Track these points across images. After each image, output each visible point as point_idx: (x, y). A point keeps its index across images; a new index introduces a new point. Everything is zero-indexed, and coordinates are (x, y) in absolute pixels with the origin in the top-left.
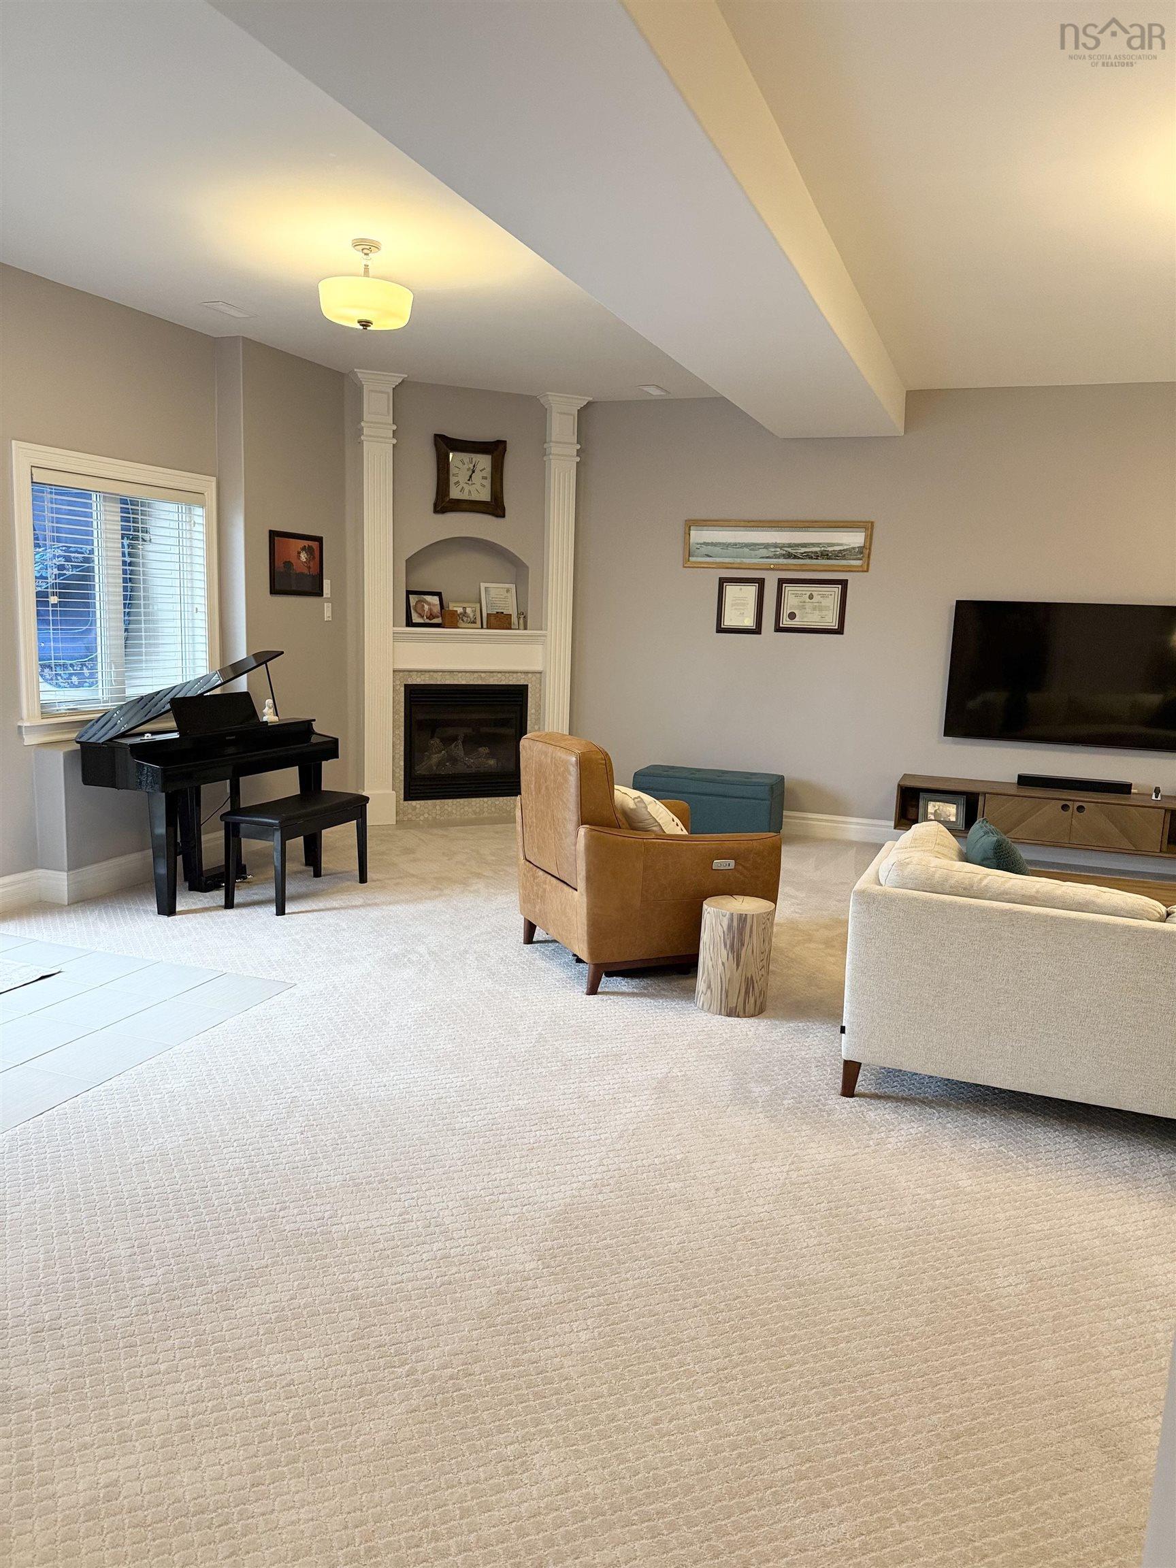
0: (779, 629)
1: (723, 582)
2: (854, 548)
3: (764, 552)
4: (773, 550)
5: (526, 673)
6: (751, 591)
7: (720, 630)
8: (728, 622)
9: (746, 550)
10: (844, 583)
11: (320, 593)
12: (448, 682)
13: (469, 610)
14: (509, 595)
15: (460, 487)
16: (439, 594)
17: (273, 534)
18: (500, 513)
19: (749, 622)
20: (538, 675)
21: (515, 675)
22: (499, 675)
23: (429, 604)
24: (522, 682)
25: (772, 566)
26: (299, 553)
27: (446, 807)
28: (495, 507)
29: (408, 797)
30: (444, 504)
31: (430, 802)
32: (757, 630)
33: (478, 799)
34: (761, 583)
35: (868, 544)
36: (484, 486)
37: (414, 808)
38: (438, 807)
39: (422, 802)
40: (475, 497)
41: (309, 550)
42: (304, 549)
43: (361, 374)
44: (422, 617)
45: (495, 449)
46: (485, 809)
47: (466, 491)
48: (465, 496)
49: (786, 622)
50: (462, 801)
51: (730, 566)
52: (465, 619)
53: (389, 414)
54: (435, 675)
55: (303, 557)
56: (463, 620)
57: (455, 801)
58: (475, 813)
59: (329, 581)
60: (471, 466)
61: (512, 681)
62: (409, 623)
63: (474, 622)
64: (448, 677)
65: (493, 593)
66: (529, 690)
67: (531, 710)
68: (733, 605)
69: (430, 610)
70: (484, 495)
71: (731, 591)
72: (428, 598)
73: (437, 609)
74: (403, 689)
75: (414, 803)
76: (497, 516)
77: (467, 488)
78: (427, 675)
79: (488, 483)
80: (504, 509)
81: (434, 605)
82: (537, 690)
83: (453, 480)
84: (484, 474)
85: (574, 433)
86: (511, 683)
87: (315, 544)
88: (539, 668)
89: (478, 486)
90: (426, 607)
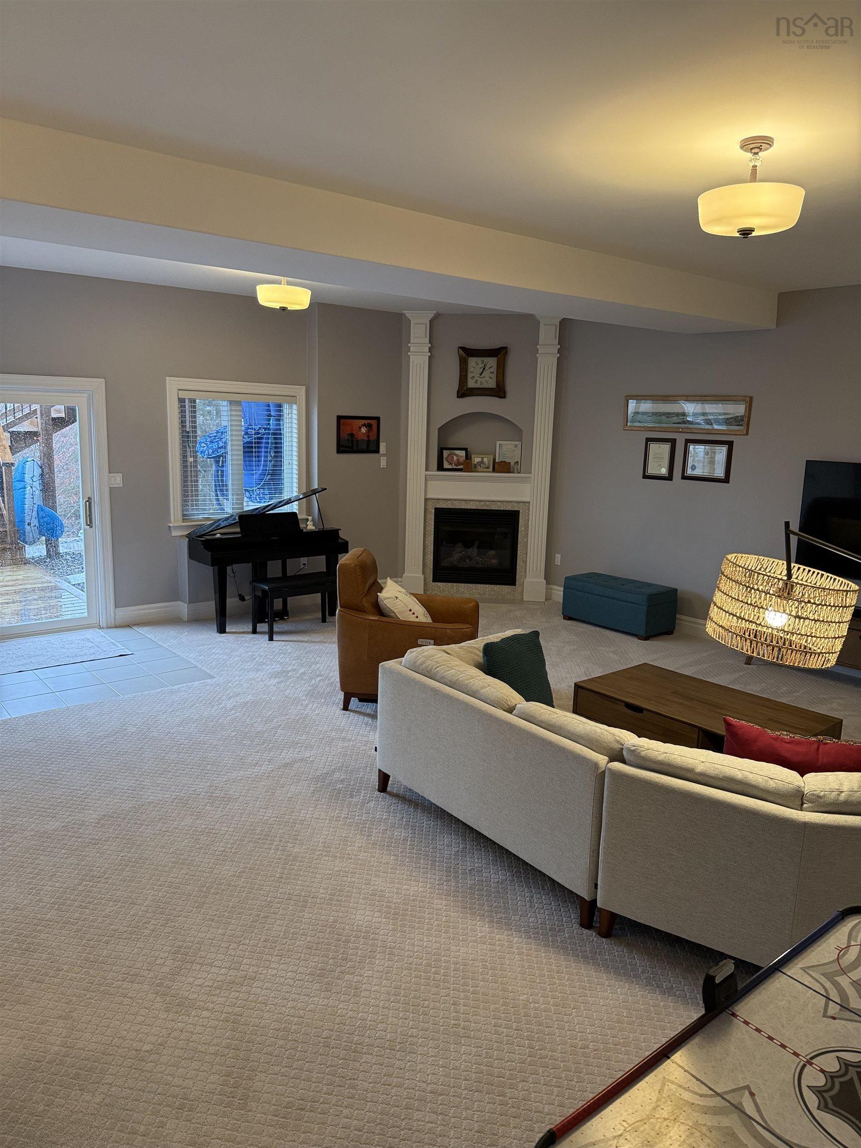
0: (684, 477)
1: (648, 440)
2: (737, 417)
3: (675, 419)
4: (682, 417)
5: (519, 502)
6: (666, 447)
7: (645, 477)
8: (651, 471)
9: (664, 417)
10: (730, 444)
11: (377, 451)
12: (463, 507)
13: (485, 460)
14: (516, 449)
15: (475, 380)
16: (466, 449)
17: (339, 418)
18: (502, 394)
19: (664, 471)
20: (527, 504)
21: (510, 504)
22: (499, 503)
23: (457, 455)
24: (516, 509)
25: (680, 430)
26: (360, 428)
27: (460, 588)
28: (499, 392)
29: (436, 579)
30: (464, 392)
31: (449, 584)
32: (670, 477)
33: (482, 585)
34: (673, 442)
35: (747, 414)
36: (492, 378)
37: (439, 587)
38: (455, 588)
39: (444, 584)
40: (485, 386)
41: (369, 426)
42: (364, 425)
43: (408, 314)
44: (451, 464)
45: (499, 353)
46: (487, 592)
47: (479, 382)
48: (478, 385)
49: (689, 472)
50: (471, 585)
51: (653, 429)
52: (482, 465)
53: (426, 337)
54: (455, 502)
55: (364, 430)
56: (480, 466)
57: (466, 585)
58: (480, 594)
59: (385, 444)
60: (483, 365)
61: (509, 508)
62: (440, 468)
63: (488, 468)
64: (463, 504)
65: (504, 448)
66: (521, 514)
67: (521, 528)
68: (654, 458)
69: (458, 460)
70: (492, 384)
71: (653, 447)
72: (457, 452)
73: (463, 459)
74: (433, 511)
75: (439, 584)
76: (500, 397)
77: (479, 380)
78: (449, 502)
79: (494, 376)
80: (505, 392)
81: (461, 456)
82: (526, 514)
83: (470, 375)
84: (491, 370)
85: (556, 338)
86: (507, 509)
87: (374, 422)
88: (527, 499)
89: (487, 378)
90: (455, 458)
